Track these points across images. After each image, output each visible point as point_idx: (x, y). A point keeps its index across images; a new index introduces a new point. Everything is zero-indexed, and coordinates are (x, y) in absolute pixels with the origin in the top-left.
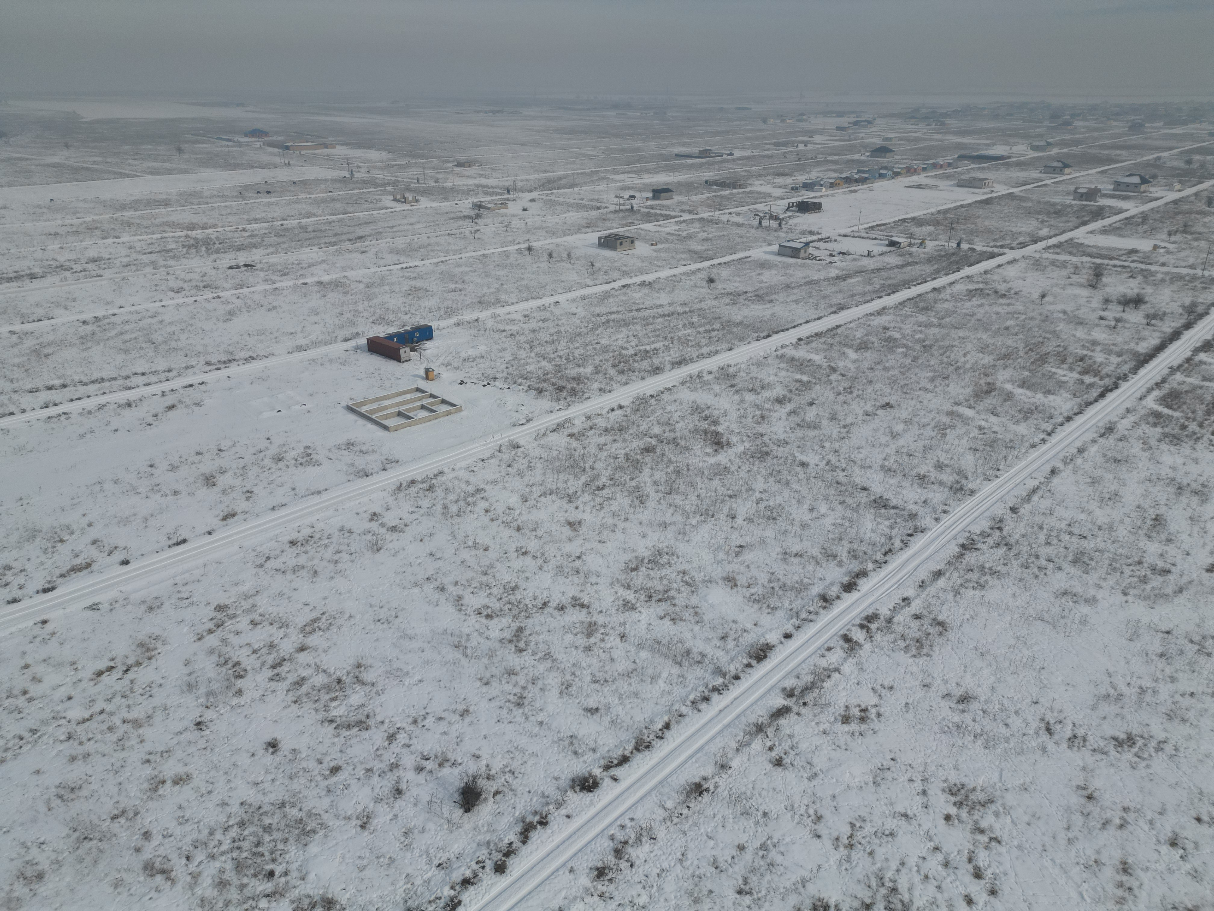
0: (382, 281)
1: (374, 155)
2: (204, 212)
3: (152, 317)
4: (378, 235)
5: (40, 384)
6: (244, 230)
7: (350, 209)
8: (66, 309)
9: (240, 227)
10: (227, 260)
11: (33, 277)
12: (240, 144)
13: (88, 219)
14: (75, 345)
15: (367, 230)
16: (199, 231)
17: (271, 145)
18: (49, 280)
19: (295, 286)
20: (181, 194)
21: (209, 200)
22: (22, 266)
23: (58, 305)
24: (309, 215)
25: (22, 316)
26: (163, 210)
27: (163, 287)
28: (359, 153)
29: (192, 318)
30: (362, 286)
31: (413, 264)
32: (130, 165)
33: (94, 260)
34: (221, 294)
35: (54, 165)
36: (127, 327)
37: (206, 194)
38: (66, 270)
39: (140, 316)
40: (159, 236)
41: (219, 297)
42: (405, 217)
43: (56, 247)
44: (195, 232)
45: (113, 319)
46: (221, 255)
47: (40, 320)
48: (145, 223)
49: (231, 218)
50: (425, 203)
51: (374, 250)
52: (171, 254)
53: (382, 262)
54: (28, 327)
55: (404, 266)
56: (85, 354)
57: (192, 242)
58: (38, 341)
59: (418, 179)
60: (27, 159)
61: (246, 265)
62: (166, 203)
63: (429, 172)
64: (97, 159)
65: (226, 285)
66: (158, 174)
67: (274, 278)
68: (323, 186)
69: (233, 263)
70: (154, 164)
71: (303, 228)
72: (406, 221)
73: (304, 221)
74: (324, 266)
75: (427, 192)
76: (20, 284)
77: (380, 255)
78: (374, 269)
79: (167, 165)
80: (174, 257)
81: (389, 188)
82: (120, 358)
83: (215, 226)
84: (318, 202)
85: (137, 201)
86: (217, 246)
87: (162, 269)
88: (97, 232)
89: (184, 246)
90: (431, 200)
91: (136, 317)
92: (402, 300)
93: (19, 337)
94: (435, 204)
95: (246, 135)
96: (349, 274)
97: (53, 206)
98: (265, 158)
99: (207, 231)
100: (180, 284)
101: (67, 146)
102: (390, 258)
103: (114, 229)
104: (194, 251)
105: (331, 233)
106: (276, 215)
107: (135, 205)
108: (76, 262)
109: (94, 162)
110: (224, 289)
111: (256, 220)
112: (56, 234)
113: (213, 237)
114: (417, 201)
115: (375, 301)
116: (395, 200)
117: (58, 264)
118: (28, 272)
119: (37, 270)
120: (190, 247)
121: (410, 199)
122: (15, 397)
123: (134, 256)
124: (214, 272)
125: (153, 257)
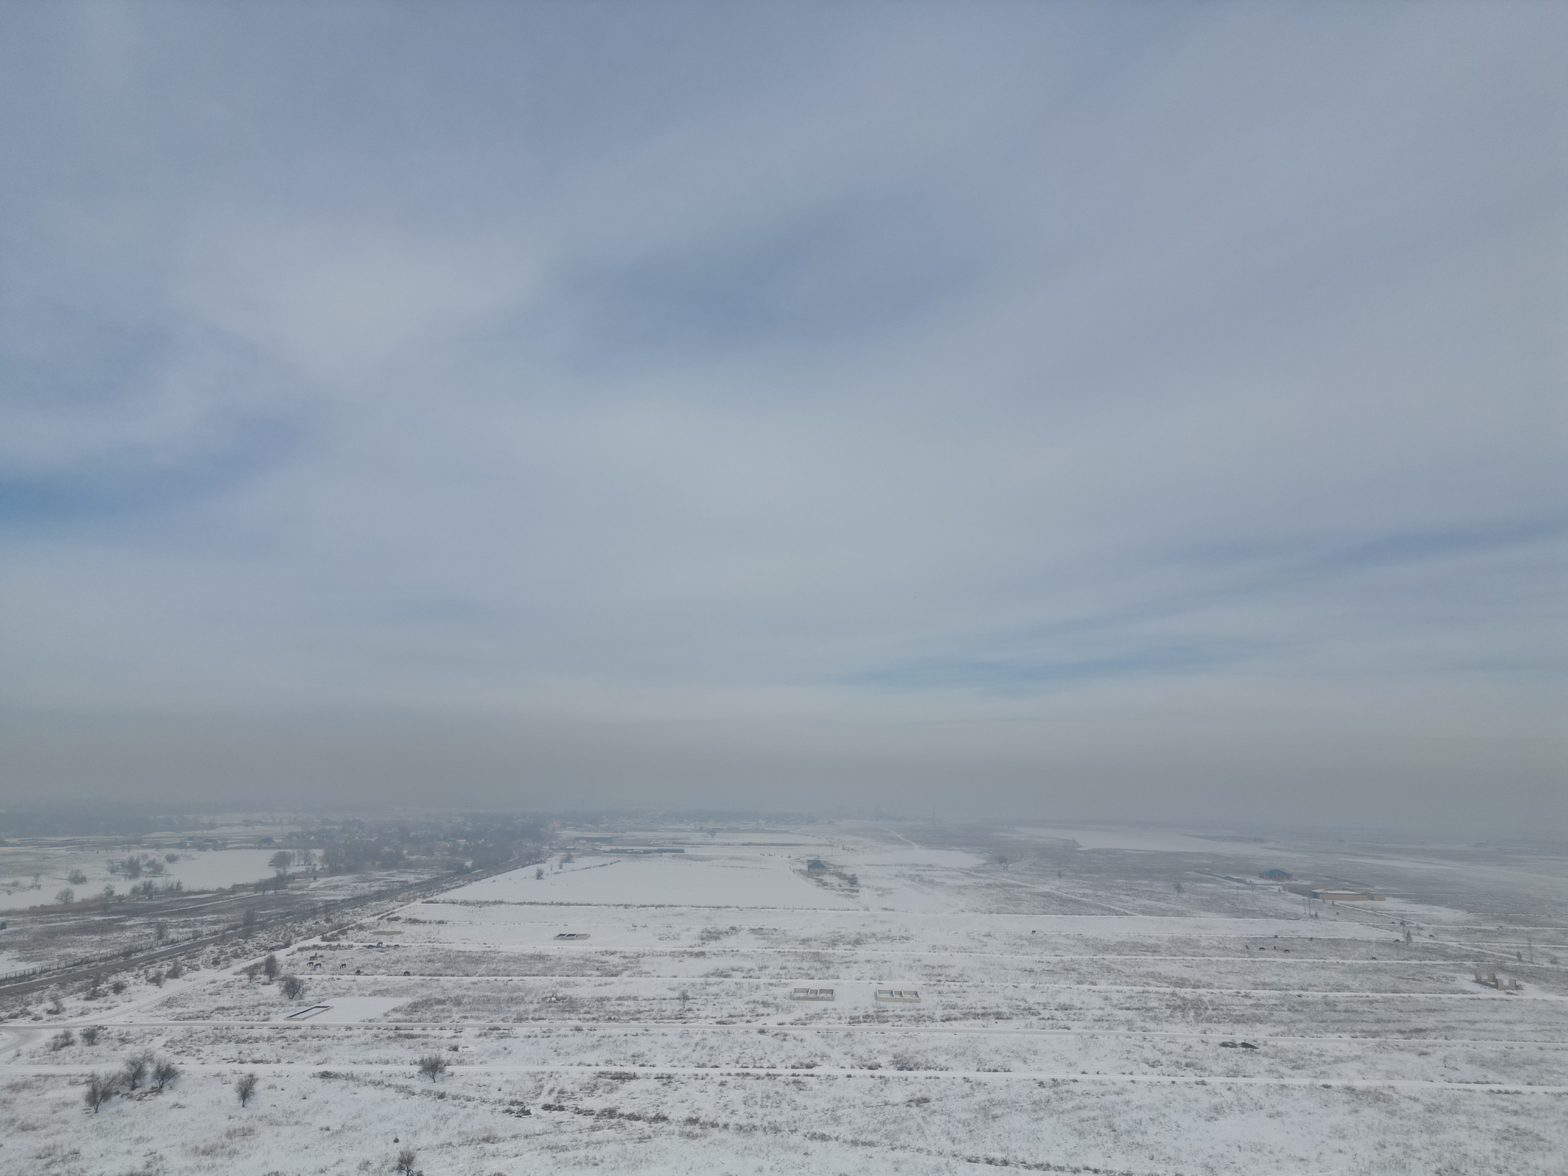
0: (1455, 1107)
1: (1444, 913)
2: (1198, 966)
3: (1118, 1094)
4: (1448, 1031)
5: (981, 1154)
6: (1246, 996)
7: (1403, 986)
8: (1025, 1062)
9: (1243, 992)
10: (1220, 1033)
11: (999, 1016)
12: (1253, 887)
13: (1066, 958)
14: (1026, 1110)
15: (1429, 1021)
16: (1189, 990)
17: (1295, 890)
18: (1015, 1023)
19: (1312, 1088)
20: (1173, 941)
21: (1206, 952)
22: (992, 1002)
23: (1018, 1056)
24: (1339, 988)
25: (980, 1062)
26: (1150, 958)
27: (1136, 1056)
28: (1420, 909)
29: (1166, 1106)
30: (1418, 1108)
31: (1511, 1088)
32: (1121, 901)
33: (1065, 1008)
34: (1207, 1080)
35: (1044, 895)
36: (1087, 1101)
37: (1204, 943)
38: (1033, 1014)
39: (1103, 1089)
40: (1141, 989)
41: (1203, 1083)
42: (1496, 1010)
43: (1028, 985)
44: (1184, 990)
45: (1073, 1087)
46: (1212, 1026)
47: (996, 1071)
48: (1127, 970)
49: (1231, 978)
50: (1531, 992)
51: (1440, 1054)
52: (1151, 1014)
53: (1454, 1075)
54: (983, 1076)
55: (1495, 1088)
56: (1034, 1126)
57: (1179, 1002)
58: (989, 1097)
59: (1519, 955)
60: (1020, 886)
61: (1245, 1045)
62: (1154, 950)
63: (1540, 947)
64: (1087, 891)
65: (1215, 1068)
66: (1150, 913)
67: (1283, 1069)
68: (1363, 950)
69: (1228, 1039)
70: (1147, 902)
71: (1331, 1005)
72: (1498, 1017)
73: (1332, 995)
74: (1358, 1065)
75: (1535, 976)
76: (985, 1022)
77: (1451, 1063)
78: (1440, 1084)
79: (1163, 905)
80: (1155, 1018)
81: (1469, 963)
82: (1073, 1140)
83: (1209, 985)
84: (1353, 971)
85: (1122, 944)
86: (1210, 1012)
87: (1139, 1032)
88: (1073, 975)
89: (1168, 1007)
90: (1544, 989)
91: (1099, 1089)
92: (1491, 1146)
93: (972, 1088)
94: (1552, 997)
95: (1262, 876)
96: (1396, 1083)
97: (1034, 939)
98: (1284, 906)
99: (1199, 991)
100: (1157, 1055)
101: (1060, 875)
102: (1468, 1071)
103: (1091, 973)
104: (1179, 1014)
105: (1371, 1017)
106: (1292, 981)
107: (1119, 947)
108: (1045, 1006)
109: (1084, 895)
110: (1212, 1073)
111: (1264, 985)
112: (1031, 971)
113: (1206, 999)
114: (1518, 987)
115: (1441, 1137)
116: (1478, 981)
117: (1026, 1006)
118: (996, 1010)
119: (1004, 1010)
120: (1175, 1008)
121: (1506, 982)
122: (953, 1162)
123: (1109, 1009)
124: (1201, 1047)
125: (1130, 1014)
